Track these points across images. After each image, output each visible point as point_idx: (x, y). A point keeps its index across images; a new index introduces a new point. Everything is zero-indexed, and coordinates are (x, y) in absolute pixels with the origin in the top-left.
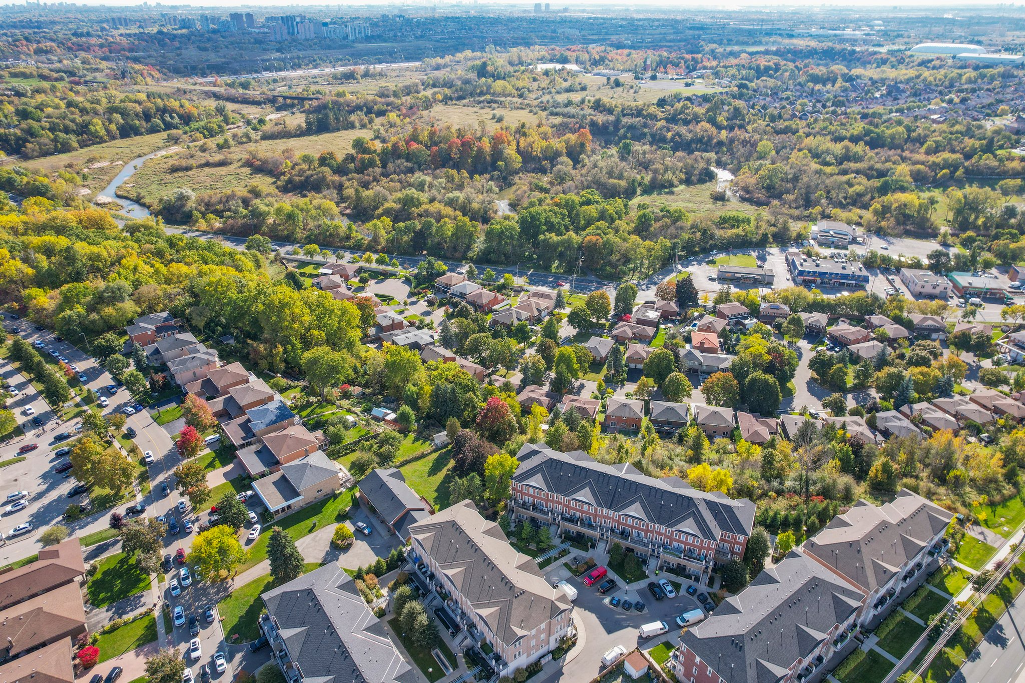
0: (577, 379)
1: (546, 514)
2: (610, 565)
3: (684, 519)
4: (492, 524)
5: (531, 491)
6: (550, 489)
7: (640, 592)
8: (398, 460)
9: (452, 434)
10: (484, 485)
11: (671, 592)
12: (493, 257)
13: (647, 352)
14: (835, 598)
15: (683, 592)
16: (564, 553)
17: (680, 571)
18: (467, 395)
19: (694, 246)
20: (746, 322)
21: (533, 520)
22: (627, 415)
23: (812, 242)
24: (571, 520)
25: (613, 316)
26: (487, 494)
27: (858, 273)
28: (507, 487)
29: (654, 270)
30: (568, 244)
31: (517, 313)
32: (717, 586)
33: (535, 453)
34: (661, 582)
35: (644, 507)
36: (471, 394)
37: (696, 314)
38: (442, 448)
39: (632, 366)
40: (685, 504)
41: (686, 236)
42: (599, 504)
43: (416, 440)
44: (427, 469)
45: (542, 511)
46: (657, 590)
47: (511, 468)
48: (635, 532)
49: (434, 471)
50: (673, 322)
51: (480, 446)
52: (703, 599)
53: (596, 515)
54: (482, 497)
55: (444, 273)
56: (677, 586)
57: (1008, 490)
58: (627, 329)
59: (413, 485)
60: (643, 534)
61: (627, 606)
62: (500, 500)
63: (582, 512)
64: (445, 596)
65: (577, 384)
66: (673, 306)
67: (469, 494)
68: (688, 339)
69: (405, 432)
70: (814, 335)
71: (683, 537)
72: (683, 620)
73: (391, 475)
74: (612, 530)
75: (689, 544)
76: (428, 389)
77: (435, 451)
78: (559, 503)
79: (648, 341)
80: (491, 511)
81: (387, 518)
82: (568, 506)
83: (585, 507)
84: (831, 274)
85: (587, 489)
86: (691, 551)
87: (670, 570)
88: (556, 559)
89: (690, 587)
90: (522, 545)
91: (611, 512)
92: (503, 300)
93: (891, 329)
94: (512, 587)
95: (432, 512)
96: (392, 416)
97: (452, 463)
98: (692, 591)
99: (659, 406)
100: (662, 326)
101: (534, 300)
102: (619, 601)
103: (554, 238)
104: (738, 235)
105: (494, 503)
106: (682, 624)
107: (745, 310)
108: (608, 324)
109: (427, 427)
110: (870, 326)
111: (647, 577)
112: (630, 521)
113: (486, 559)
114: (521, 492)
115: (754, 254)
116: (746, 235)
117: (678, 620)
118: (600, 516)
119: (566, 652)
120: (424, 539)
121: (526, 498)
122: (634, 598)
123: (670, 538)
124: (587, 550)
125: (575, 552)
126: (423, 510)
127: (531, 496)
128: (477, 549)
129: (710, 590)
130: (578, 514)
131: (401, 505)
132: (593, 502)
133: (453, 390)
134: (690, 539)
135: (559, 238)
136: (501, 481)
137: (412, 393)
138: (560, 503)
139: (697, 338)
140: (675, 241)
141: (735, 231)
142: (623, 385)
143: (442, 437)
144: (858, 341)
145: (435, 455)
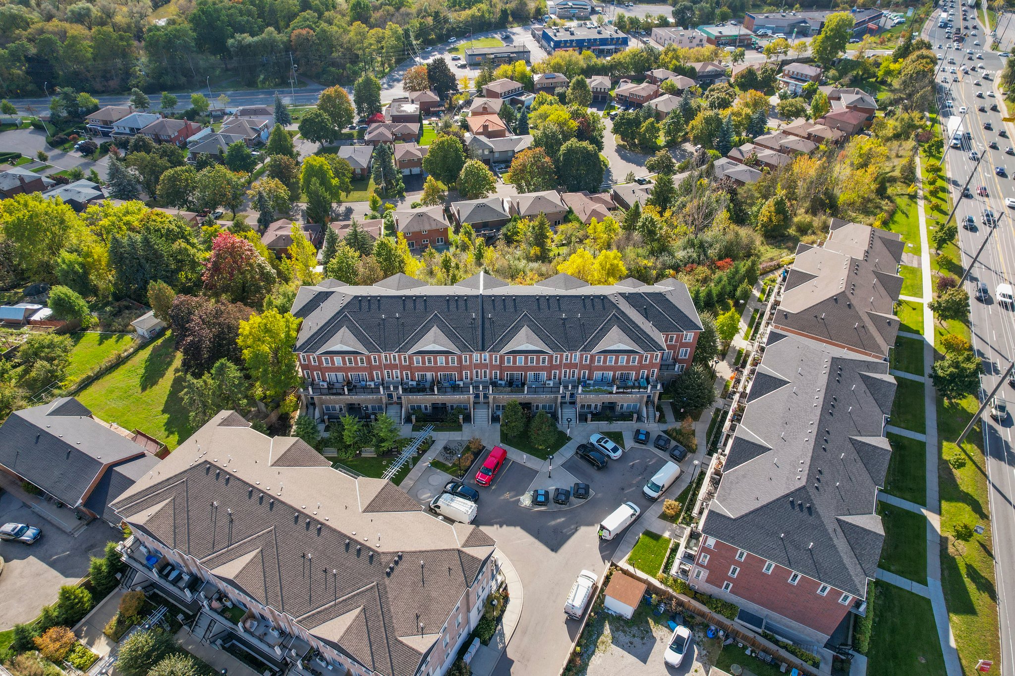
0: (340, 202)
1: (376, 390)
2: (505, 438)
3: (604, 331)
4: (286, 442)
5: (338, 360)
6: (371, 348)
7: (569, 466)
8: (73, 380)
9: (163, 309)
10: (247, 377)
11: (615, 450)
12: (168, 80)
13: (420, 150)
14: (865, 379)
15: (629, 443)
16: (428, 444)
17: (608, 412)
18: (176, 246)
19: (430, 35)
20: (523, 98)
21: (353, 409)
22: (427, 228)
23: (553, 16)
24: (420, 388)
25: (360, 122)
26: (258, 391)
27: (615, 36)
28: (291, 367)
29: (390, 65)
30: (269, 46)
31: (225, 137)
32: (670, 416)
33: (322, 297)
34: (594, 439)
35: (537, 331)
36: (180, 244)
37: (461, 102)
38: (153, 339)
39: (406, 172)
40: (598, 306)
41: (416, 23)
42: (464, 348)
43: (103, 339)
44: (136, 381)
45: (365, 389)
46: (592, 455)
47: (288, 335)
48: (530, 374)
49: (150, 379)
50: (437, 114)
51: (218, 314)
52: (661, 444)
53: (461, 368)
54: (252, 401)
55: (96, 108)
56: (617, 437)
57: (885, 204)
58: (382, 130)
59: (112, 417)
60: (544, 375)
61: (562, 497)
62: (285, 394)
63: (437, 369)
64: (235, 613)
65: (342, 209)
66: (432, 96)
67: (224, 400)
68: (465, 126)
69: (76, 331)
70: (601, 100)
71: (611, 360)
72: (655, 487)
73: (56, 412)
74: (494, 384)
75: (622, 368)
76: (100, 251)
77: (142, 347)
78: (393, 367)
79: (416, 138)
80: (274, 417)
81: (65, 498)
82: (410, 367)
83: (441, 360)
84: (589, 40)
85: (435, 329)
86: (624, 379)
87: (597, 417)
88: (415, 460)
89: (638, 432)
90: (349, 456)
91: (487, 355)
92: (199, 129)
93: (678, 81)
94: (373, 556)
95: (164, 453)
96: (45, 313)
97: (179, 359)
98: (641, 438)
99: (463, 208)
100: (425, 122)
101: (245, 119)
102: (547, 493)
103: (248, 39)
104: (473, 16)
105: (277, 402)
106: (654, 494)
107: (518, 85)
108: (355, 132)
109: (117, 313)
110: (653, 81)
111: (569, 439)
112: (520, 360)
113: (298, 516)
114: (319, 368)
115: (498, 36)
116: (483, 16)
117: (646, 489)
118: (469, 368)
119: (499, 619)
120: (152, 520)
121: (331, 376)
122: (568, 481)
123: (591, 368)
124: (459, 428)
125: (443, 438)
126: (142, 455)
127: (339, 369)
128: (274, 503)
129: (664, 427)
130: (429, 375)
131: (89, 462)
132: (452, 347)
133: (146, 241)
134: (623, 360)
135: (255, 39)
136: (277, 362)
137: (71, 264)
138: (395, 367)
139: (476, 123)
140: (406, 27)
141: (468, 12)
142: (402, 198)
143: (147, 321)
144: (650, 97)
145: (146, 353)
